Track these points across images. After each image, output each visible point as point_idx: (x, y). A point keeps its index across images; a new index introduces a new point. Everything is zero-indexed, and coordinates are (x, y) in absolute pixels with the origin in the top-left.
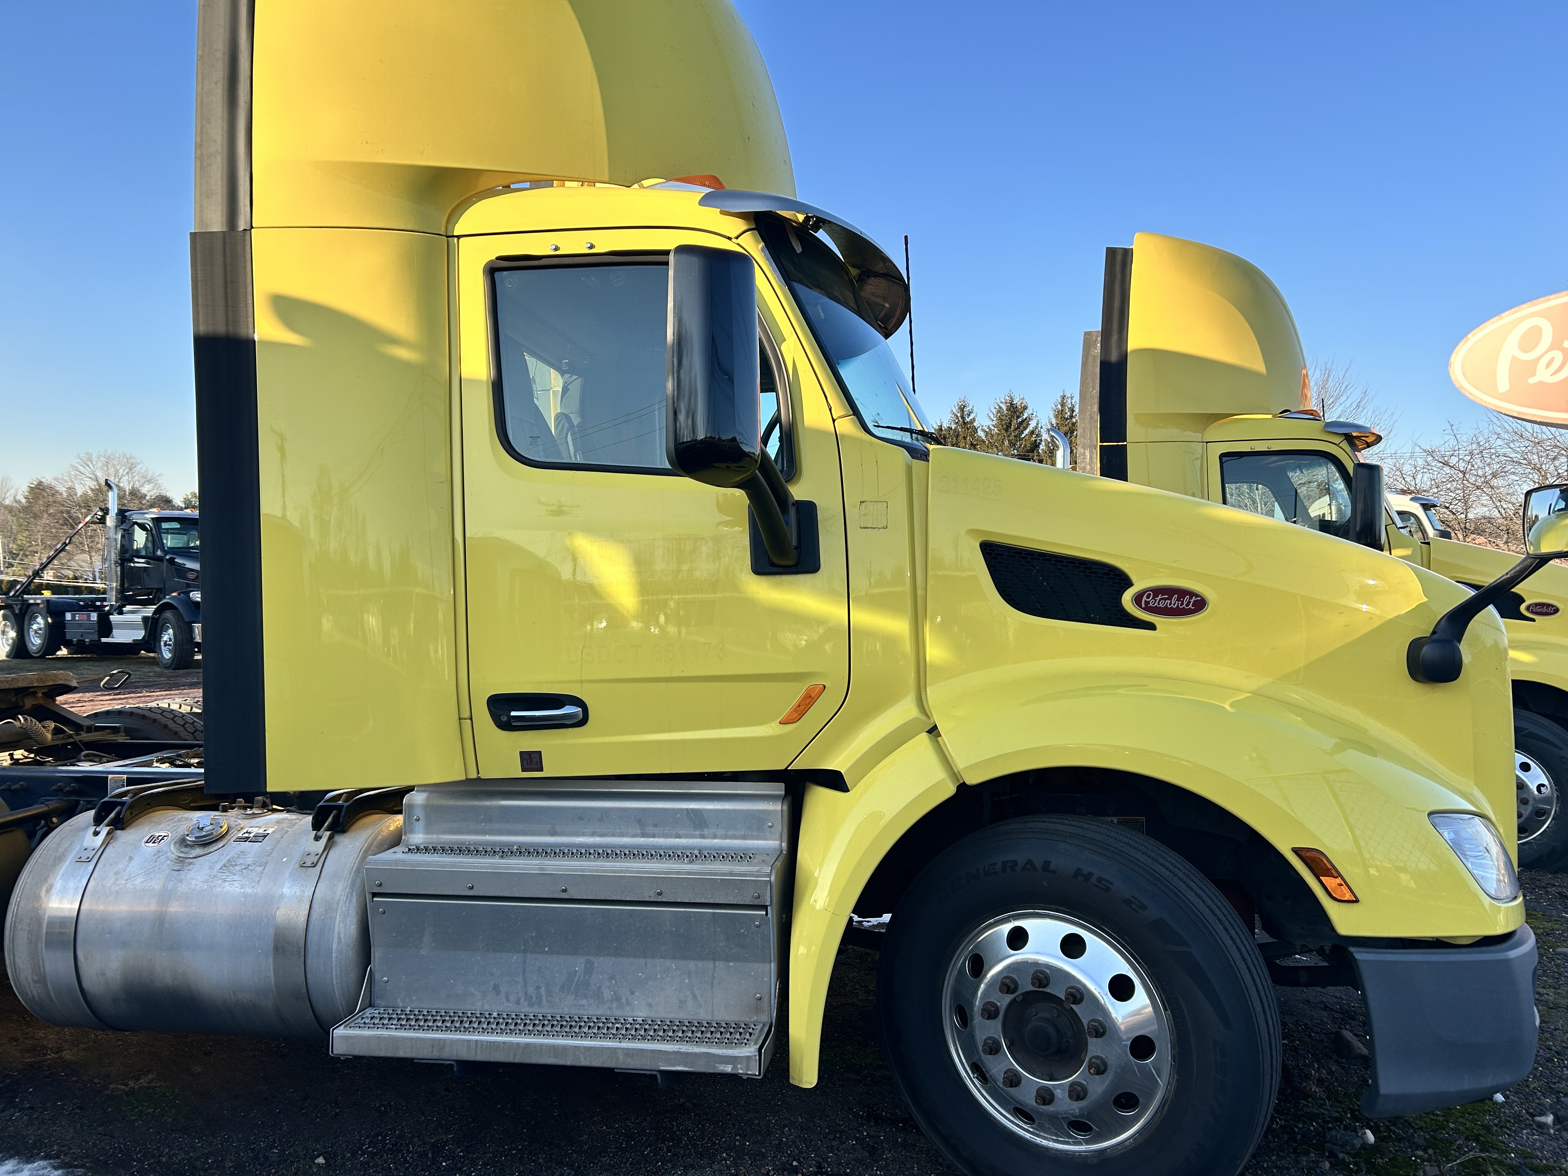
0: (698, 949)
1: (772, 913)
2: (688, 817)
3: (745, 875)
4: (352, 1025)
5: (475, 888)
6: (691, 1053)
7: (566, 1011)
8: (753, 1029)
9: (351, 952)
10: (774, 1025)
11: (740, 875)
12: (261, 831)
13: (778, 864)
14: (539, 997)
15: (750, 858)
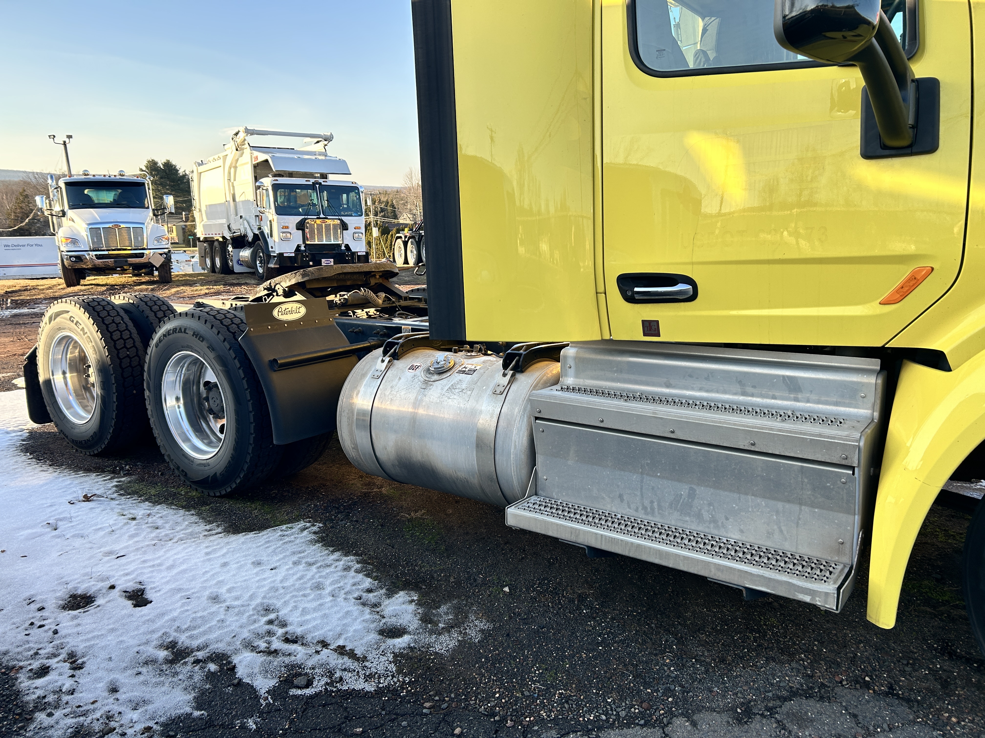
0: (786, 494)
1: (859, 475)
2: (783, 382)
3: (834, 438)
4: (520, 507)
5: (605, 422)
6: (774, 580)
7: (673, 523)
8: (834, 568)
9: (523, 456)
10: (854, 568)
11: (828, 437)
12: (473, 367)
13: (869, 431)
14: (652, 509)
15: (841, 423)
